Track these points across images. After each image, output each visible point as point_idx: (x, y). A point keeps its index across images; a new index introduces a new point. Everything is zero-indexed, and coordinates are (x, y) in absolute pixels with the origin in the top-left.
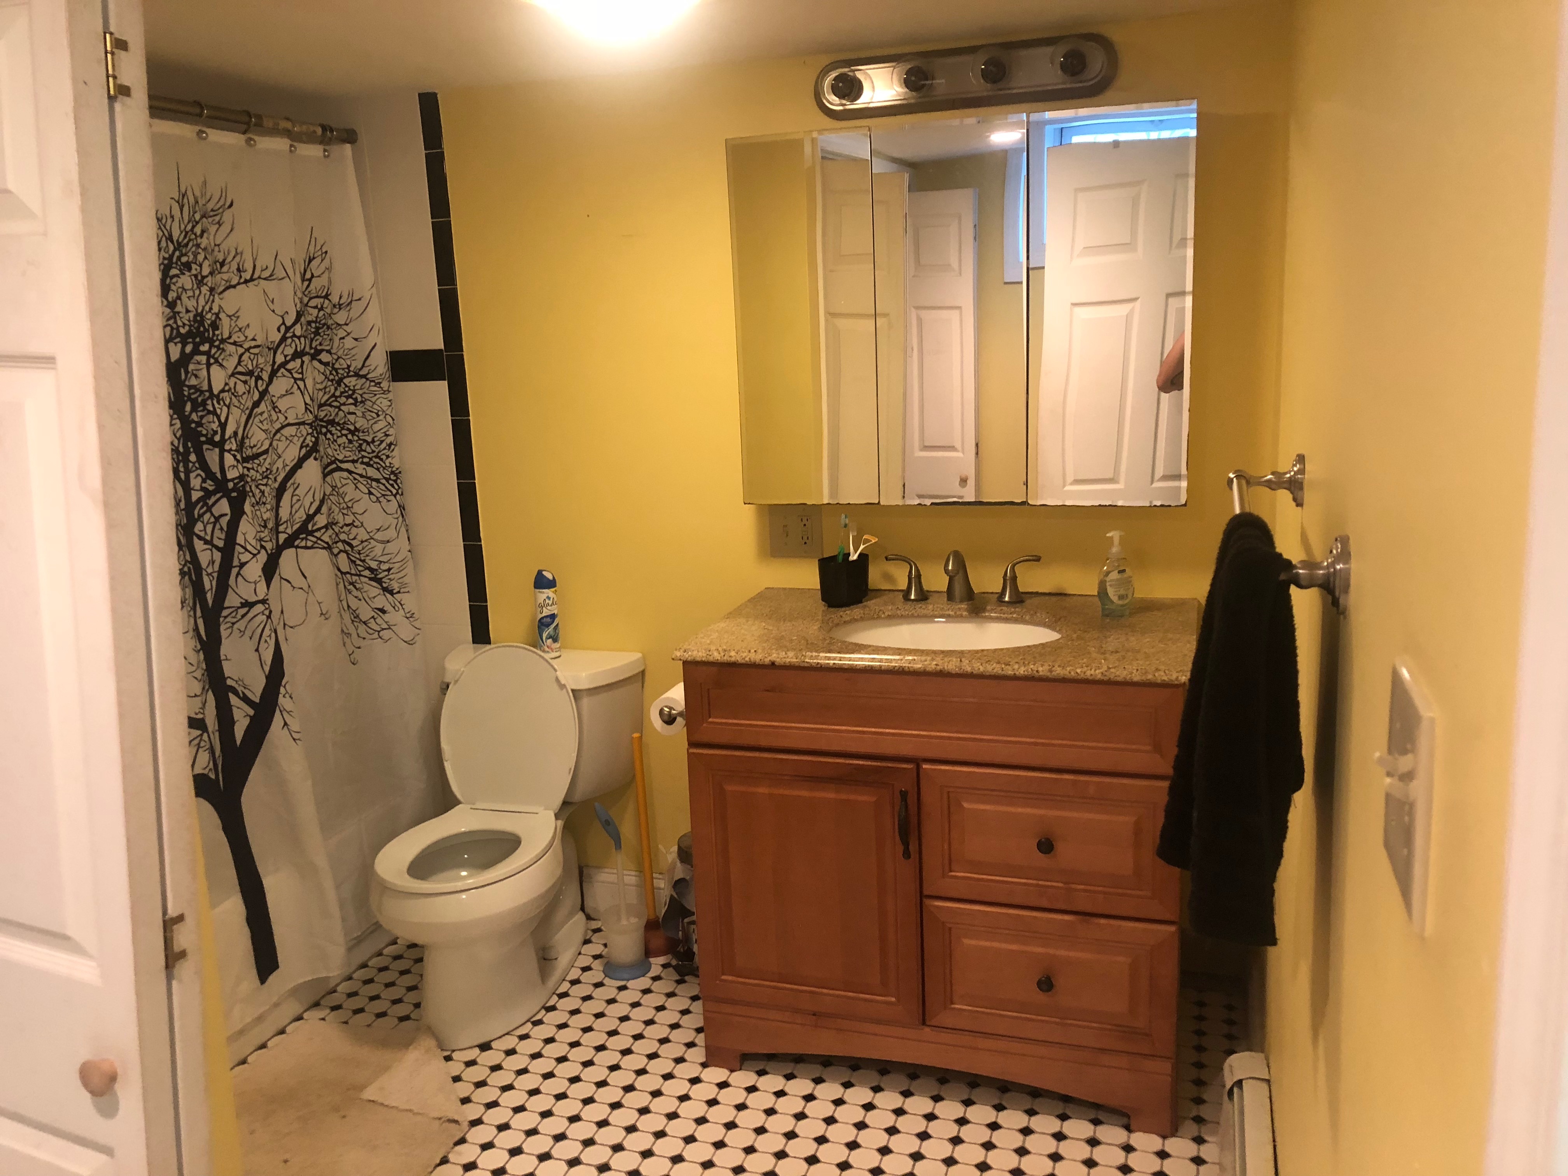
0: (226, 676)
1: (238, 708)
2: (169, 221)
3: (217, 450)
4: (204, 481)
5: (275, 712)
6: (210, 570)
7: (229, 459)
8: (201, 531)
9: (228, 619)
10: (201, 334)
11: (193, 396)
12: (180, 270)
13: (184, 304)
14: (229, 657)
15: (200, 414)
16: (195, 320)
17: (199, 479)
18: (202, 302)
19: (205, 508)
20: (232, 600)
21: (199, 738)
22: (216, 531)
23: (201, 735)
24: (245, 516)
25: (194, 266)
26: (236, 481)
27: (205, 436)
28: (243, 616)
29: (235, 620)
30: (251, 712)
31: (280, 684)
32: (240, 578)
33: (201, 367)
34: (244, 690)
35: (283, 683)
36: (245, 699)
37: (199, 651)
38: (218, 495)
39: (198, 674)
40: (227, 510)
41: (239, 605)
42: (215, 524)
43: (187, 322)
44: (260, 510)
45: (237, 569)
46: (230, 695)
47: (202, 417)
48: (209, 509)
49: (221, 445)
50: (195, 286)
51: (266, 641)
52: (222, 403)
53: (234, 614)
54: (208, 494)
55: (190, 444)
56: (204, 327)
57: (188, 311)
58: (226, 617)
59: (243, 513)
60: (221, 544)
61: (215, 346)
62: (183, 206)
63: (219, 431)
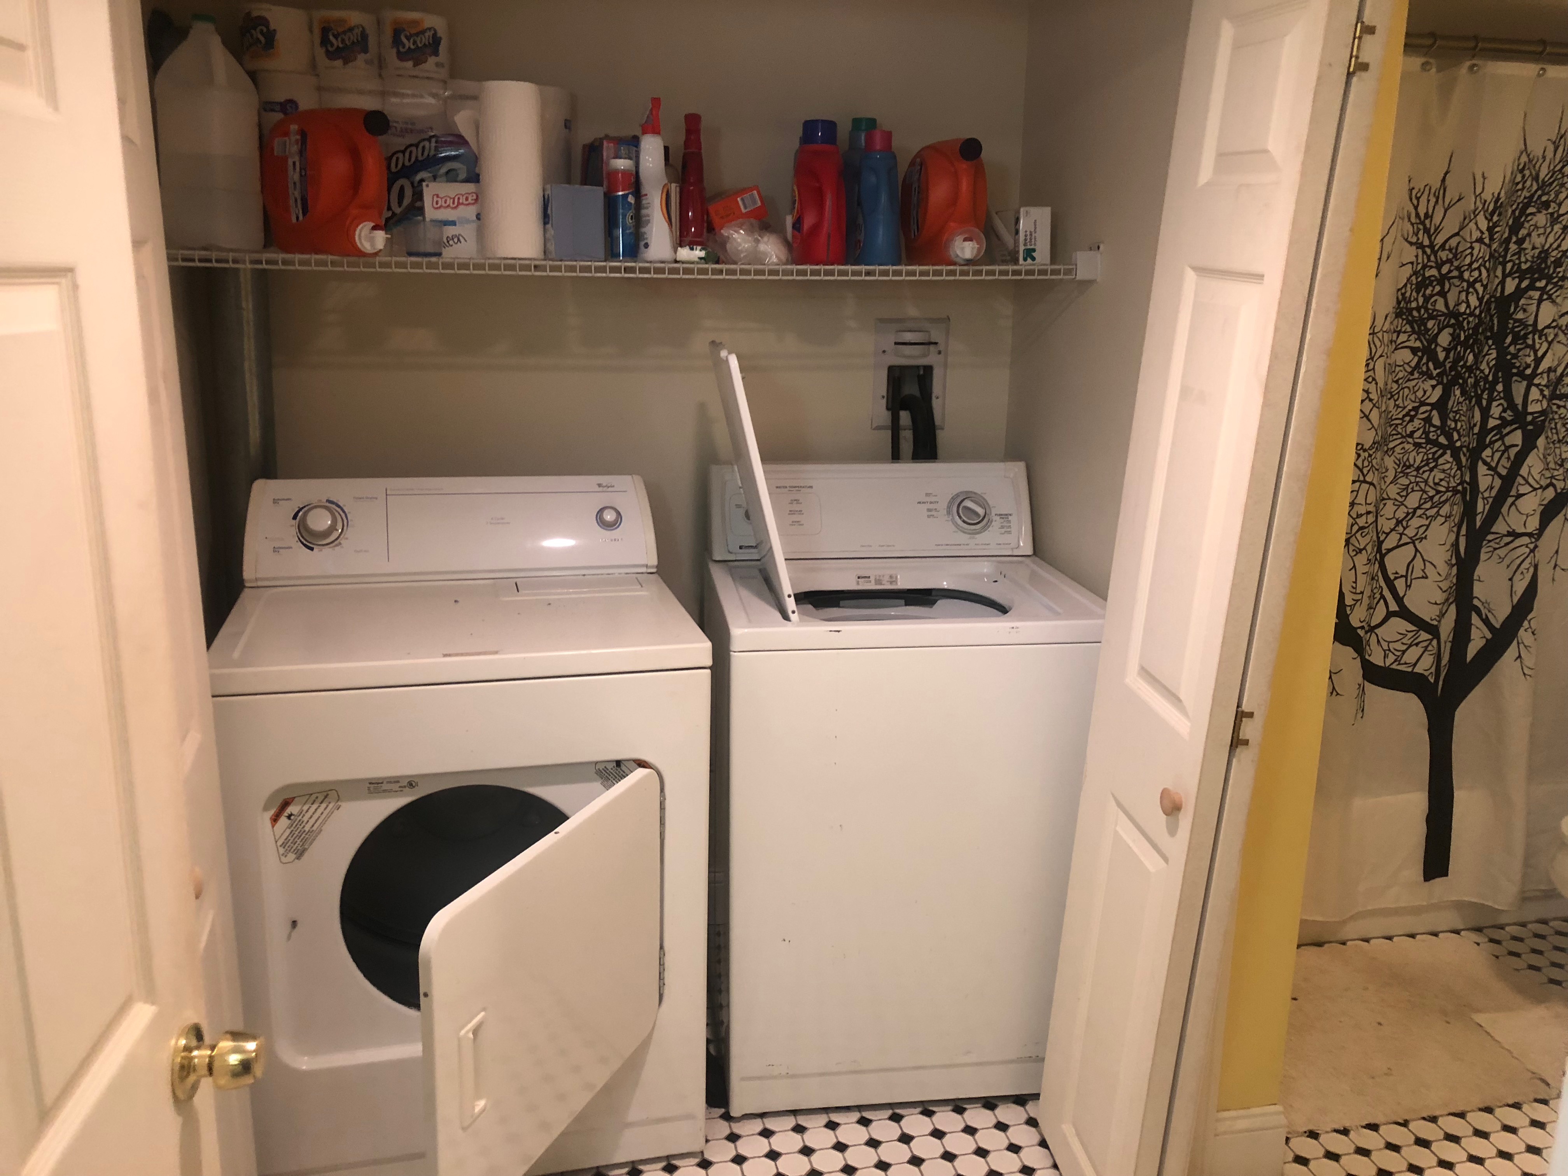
0: (1474, 595)
1: (1477, 628)
2: (1541, 161)
3: (1525, 383)
4: (1504, 411)
5: (1511, 643)
6: (1486, 495)
7: (1534, 393)
8: (1488, 457)
9: (1491, 544)
10: (1540, 271)
11: (1516, 330)
12: (1537, 208)
13: (1532, 242)
14: (1481, 579)
15: (1518, 347)
16: (1539, 257)
17: (1500, 408)
18: (1551, 239)
19: (1497, 437)
20: (1500, 527)
21: (1428, 642)
22: (1503, 458)
23: (1431, 640)
24: (1536, 450)
25: (1553, 205)
26: (1535, 415)
27: (1518, 368)
28: (1507, 544)
29: (1497, 546)
30: (1489, 636)
31: (1526, 618)
32: (1513, 507)
33: (1534, 301)
34: (1487, 612)
35: (1529, 617)
36: (1486, 622)
37: (1453, 566)
38: (1514, 426)
39: (1445, 585)
40: (1519, 442)
41: (1506, 533)
42: (1504, 452)
43: (1530, 259)
44: (1560, 448)
45: (1512, 499)
46: (1473, 613)
47: (1519, 350)
48: (1502, 438)
49: (1530, 379)
50: (1548, 225)
51: (1522, 573)
52: (1543, 338)
53: (1497, 541)
54: (1504, 423)
55: (1500, 374)
56: (1546, 264)
57: (1534, 248)
58: (1490, 541)
59: (1535, 446)
60: (1504, 472)
61: (1553, 283)
62: (1558, 146)
63: (1532, 366)
